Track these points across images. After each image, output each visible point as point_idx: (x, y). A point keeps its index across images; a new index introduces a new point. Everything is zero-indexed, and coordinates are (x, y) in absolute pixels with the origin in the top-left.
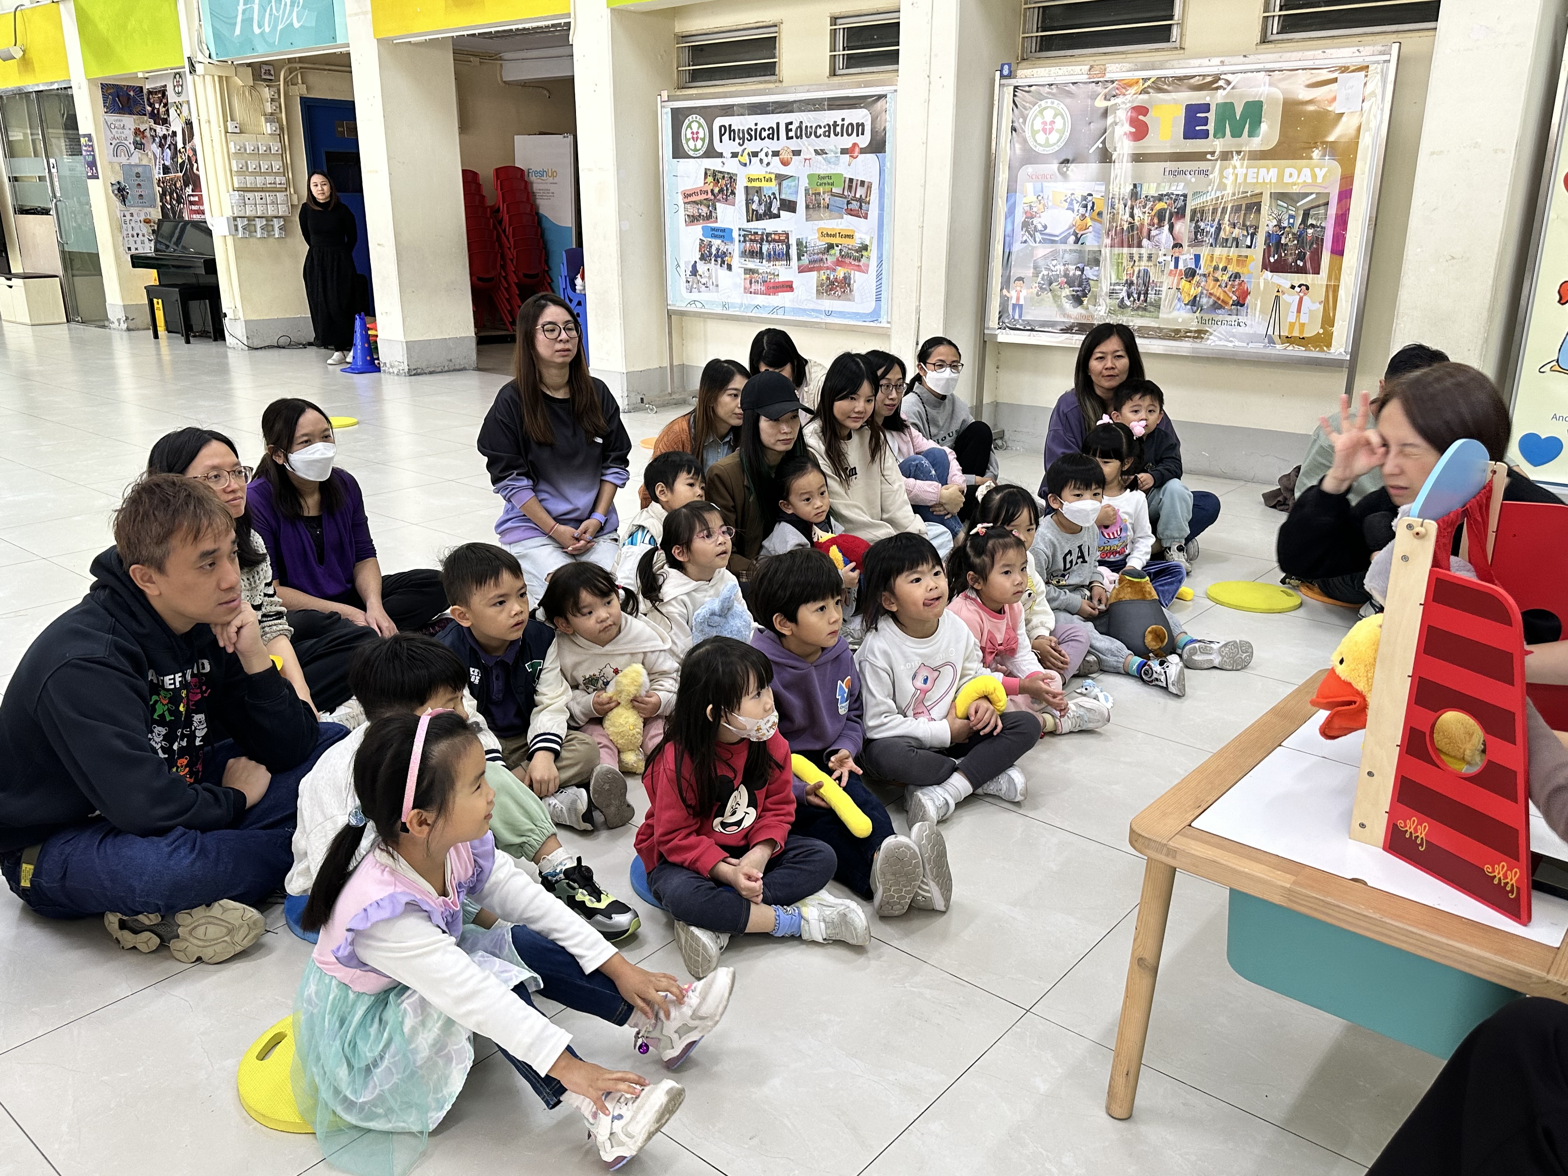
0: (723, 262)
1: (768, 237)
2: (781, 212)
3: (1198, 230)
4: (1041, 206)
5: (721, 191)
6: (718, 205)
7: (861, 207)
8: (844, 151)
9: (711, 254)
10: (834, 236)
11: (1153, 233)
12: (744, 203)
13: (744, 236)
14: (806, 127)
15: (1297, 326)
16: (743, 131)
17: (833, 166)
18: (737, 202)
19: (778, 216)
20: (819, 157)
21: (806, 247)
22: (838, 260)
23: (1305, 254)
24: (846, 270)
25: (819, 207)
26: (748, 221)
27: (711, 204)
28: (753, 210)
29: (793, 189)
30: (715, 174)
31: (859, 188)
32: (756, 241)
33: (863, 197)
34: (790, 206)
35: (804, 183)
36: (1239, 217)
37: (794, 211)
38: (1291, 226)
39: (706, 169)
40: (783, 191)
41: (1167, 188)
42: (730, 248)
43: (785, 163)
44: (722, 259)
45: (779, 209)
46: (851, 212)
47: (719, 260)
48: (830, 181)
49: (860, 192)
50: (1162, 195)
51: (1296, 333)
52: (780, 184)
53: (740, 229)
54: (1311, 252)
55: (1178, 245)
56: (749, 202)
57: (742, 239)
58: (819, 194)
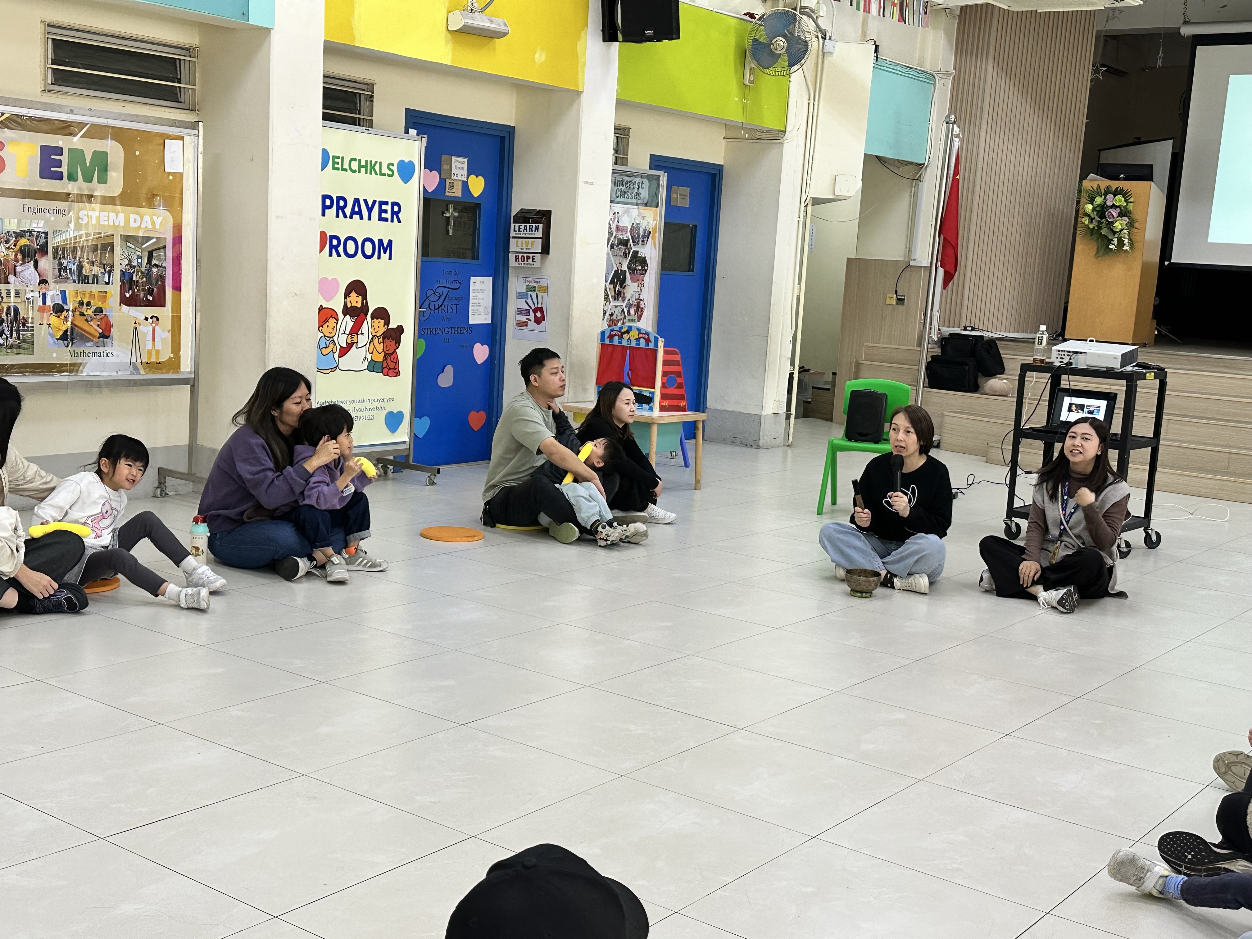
3: (61, 268)
11: (19, 269)
15: (154, 353)
23: (153, 290)
36: (96, 256)
38: (140, 265)
41: (27, 225)
50: (23, 231)
51: (153, 360)
54: (157, 288)
55: (43, 282)
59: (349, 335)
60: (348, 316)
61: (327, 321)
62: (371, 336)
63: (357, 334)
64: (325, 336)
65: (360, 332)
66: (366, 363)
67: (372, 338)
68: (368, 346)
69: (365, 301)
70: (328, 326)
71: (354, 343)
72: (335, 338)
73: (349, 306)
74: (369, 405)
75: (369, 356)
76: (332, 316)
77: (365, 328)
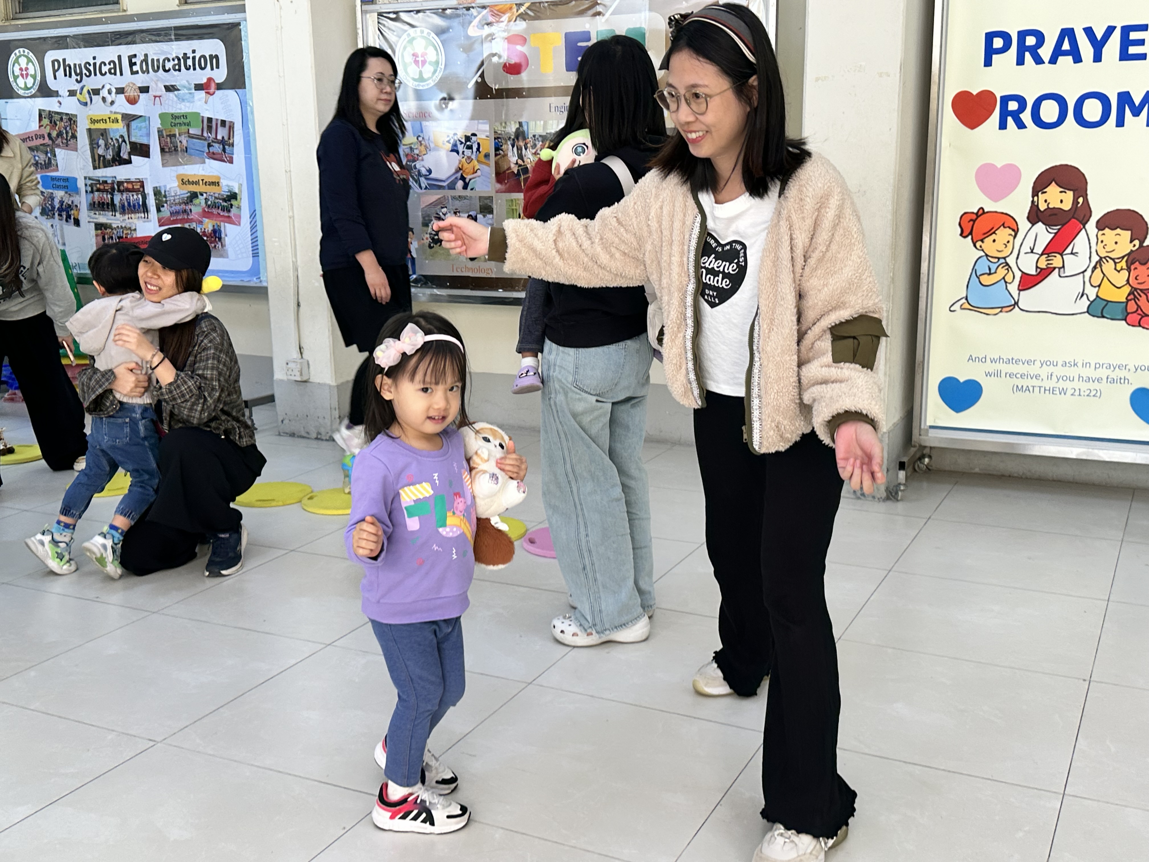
0: (69, 217)
1: (119, 186)
2: (132, 157)
4: (422, 148)
5: (60, 134)
6: (58, 151)
7: (224, 150)
8: (199, 87)
9: (53, 207)
10: (197, 183)
12: (88, 147)
13: (91, 185)
14: (153, 60)
16: (80, 65)
17: (188, 104)
18: (79, 147)
19: (129, 162)
20: (171, 94)
21: (165, 196)
22: (204, 211)
24: (214, 222)
25: (176, 150)
26: (95, 168)
27: (49, 150)
28: (99, 156)
29: (144, 131)
30: (51, 115)
31: (220, 129)
32: (107, 191)
33: (226, 138)
34: (143, 150)
35: (156, 124)
37: (148, 156)
39: (40, 110)
40: (133, 132)
42: (76, 199)
43: (132, 101)
44: (68, 212)
45: (130, 154)
46: (213, 156)
47: (64, 214)
48: (185, 121)
49: (222, 133)
52: (128, 126)
53: (85, 178)
56: (93, 145)
57: (89, 189)
58: (175, 135)
59: (1042, 254)
60: (1040, 226)
61: (994, 233)
62: (1095, 258)
63: (1062, 255)
64: (987, 255)
65: (1068, 251)
66: (1084, 304)
67: (1100, 262)
68: (1088, 274)
69: (1081, 200)
70: (994, 241)
71: (1054, 268)
72: (1011, 260)
73: (1042, 207)
74: (1087, 372)
75: (1092, 293)
76: (1003, 225)
77: (1080, 242)
